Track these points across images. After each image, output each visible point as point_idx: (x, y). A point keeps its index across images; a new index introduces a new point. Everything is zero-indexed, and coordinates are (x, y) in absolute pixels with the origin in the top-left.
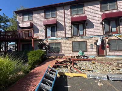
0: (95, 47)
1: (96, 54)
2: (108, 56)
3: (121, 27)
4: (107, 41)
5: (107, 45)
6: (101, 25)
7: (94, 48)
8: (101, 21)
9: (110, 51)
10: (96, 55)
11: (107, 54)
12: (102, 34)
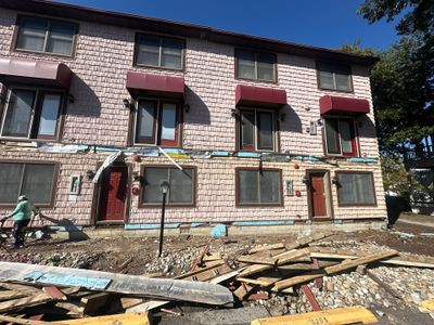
0: (91, 191)
1: (88, 216)
2: (131, 227)
3: (186, 126)
4: (137, 169)
5: (137, 184)
6: (128, 112)
7: (83, 191)
8: (129, 97)
9: (140, 206)
10: (89, 223)
11: (131, 217)
12: (125, 144)
